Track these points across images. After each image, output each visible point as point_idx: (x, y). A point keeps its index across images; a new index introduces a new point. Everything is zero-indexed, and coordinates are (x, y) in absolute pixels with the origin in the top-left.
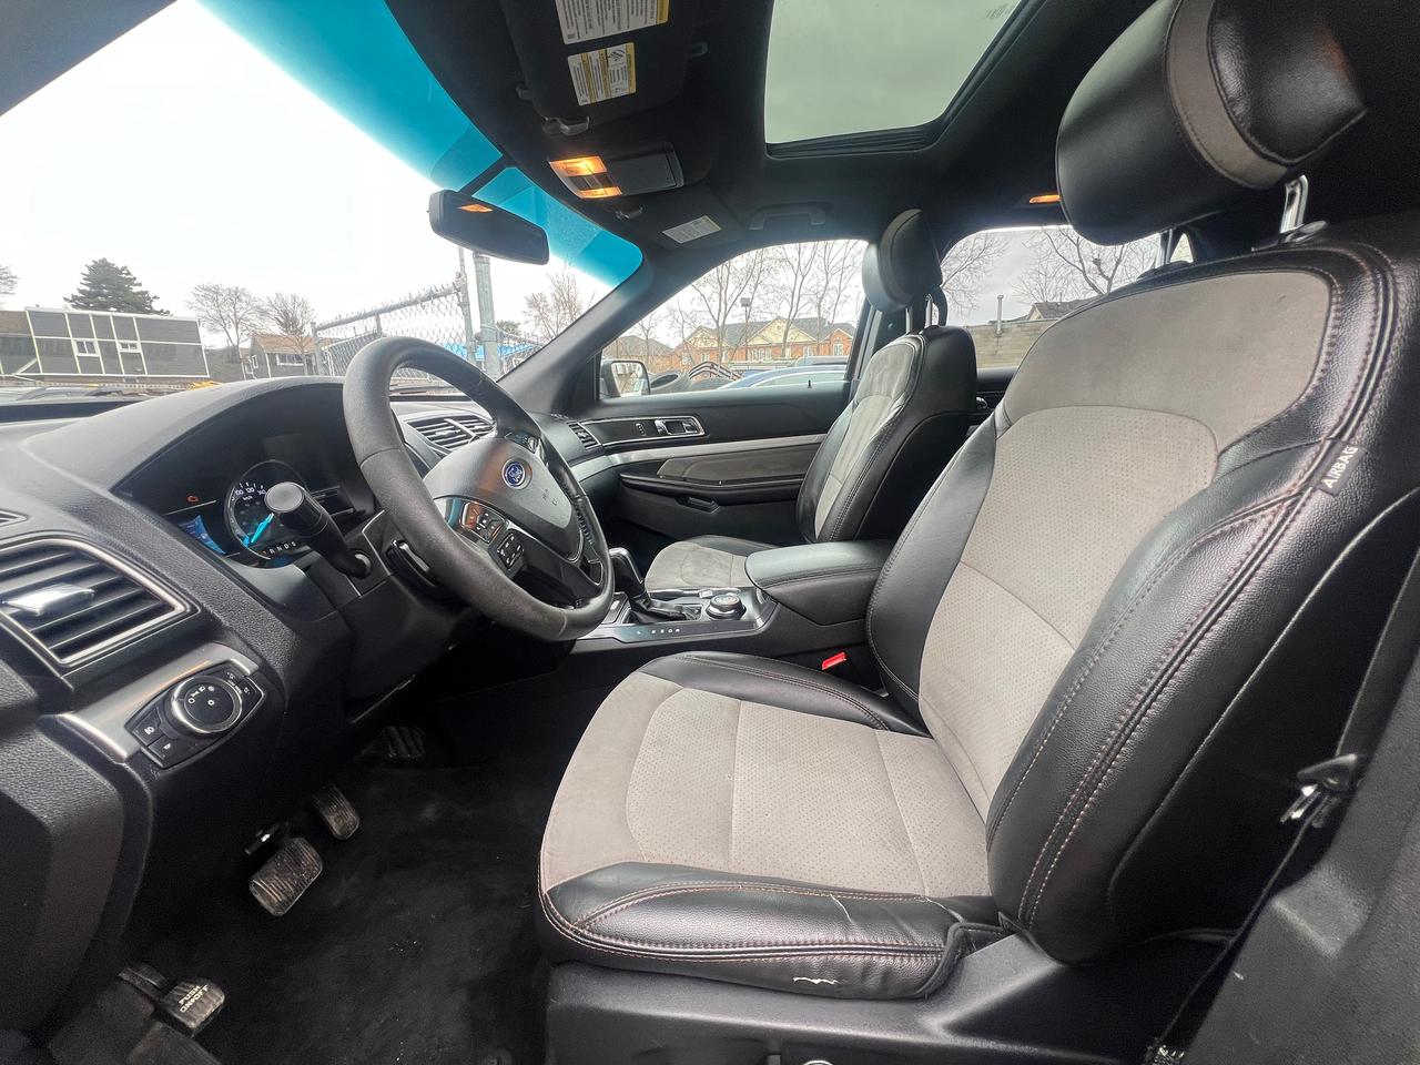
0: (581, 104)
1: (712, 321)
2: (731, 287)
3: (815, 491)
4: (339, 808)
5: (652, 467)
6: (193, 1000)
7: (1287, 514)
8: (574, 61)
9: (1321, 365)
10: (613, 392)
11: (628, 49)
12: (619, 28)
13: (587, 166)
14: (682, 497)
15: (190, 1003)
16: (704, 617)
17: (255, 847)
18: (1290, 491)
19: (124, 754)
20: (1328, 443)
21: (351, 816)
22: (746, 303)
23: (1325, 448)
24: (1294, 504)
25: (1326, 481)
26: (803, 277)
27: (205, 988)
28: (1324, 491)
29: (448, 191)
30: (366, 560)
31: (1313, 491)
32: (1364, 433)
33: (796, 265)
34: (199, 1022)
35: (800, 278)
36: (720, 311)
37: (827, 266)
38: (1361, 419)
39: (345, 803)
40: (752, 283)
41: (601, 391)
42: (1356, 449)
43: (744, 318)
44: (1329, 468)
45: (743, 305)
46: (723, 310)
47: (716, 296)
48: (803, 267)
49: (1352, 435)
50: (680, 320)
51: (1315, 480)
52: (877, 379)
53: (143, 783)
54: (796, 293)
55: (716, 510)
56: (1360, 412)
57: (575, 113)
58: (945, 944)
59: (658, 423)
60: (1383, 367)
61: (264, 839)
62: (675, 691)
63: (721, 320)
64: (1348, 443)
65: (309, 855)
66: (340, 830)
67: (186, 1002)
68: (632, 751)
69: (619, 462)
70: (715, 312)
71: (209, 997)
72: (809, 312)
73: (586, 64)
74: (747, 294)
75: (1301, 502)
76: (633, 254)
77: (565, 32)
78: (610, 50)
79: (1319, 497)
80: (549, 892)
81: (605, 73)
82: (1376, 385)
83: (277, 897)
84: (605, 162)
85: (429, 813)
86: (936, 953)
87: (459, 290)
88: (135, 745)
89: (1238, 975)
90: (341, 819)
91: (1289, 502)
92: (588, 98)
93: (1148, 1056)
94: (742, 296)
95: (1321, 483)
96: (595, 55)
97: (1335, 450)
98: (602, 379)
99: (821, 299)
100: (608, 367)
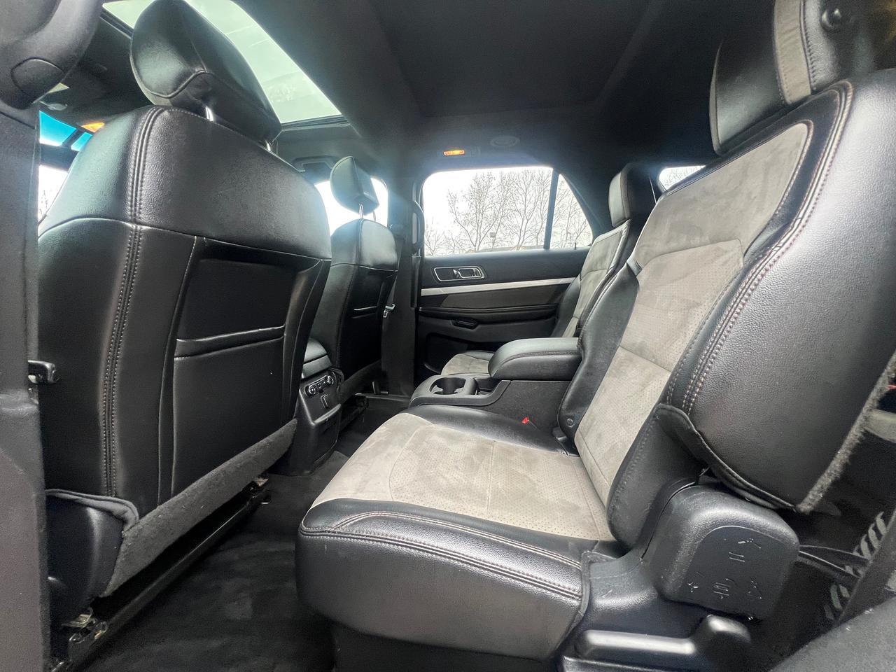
1: (472, 246)
2: (484, 227)
22: (493, 235)
26: (528, 220)
35: (525, 221)
36: (477, 239)
37: (543, 214)
40: (496, 223)
43: (492, 243)
45: (491, 236)
48: (527, 214)
50: (453, 245)
54: (523, 229)
63: (478, 245)
70: (474, 240)
74: (493, 230)
94: (491, 231)
99: (538, 234)
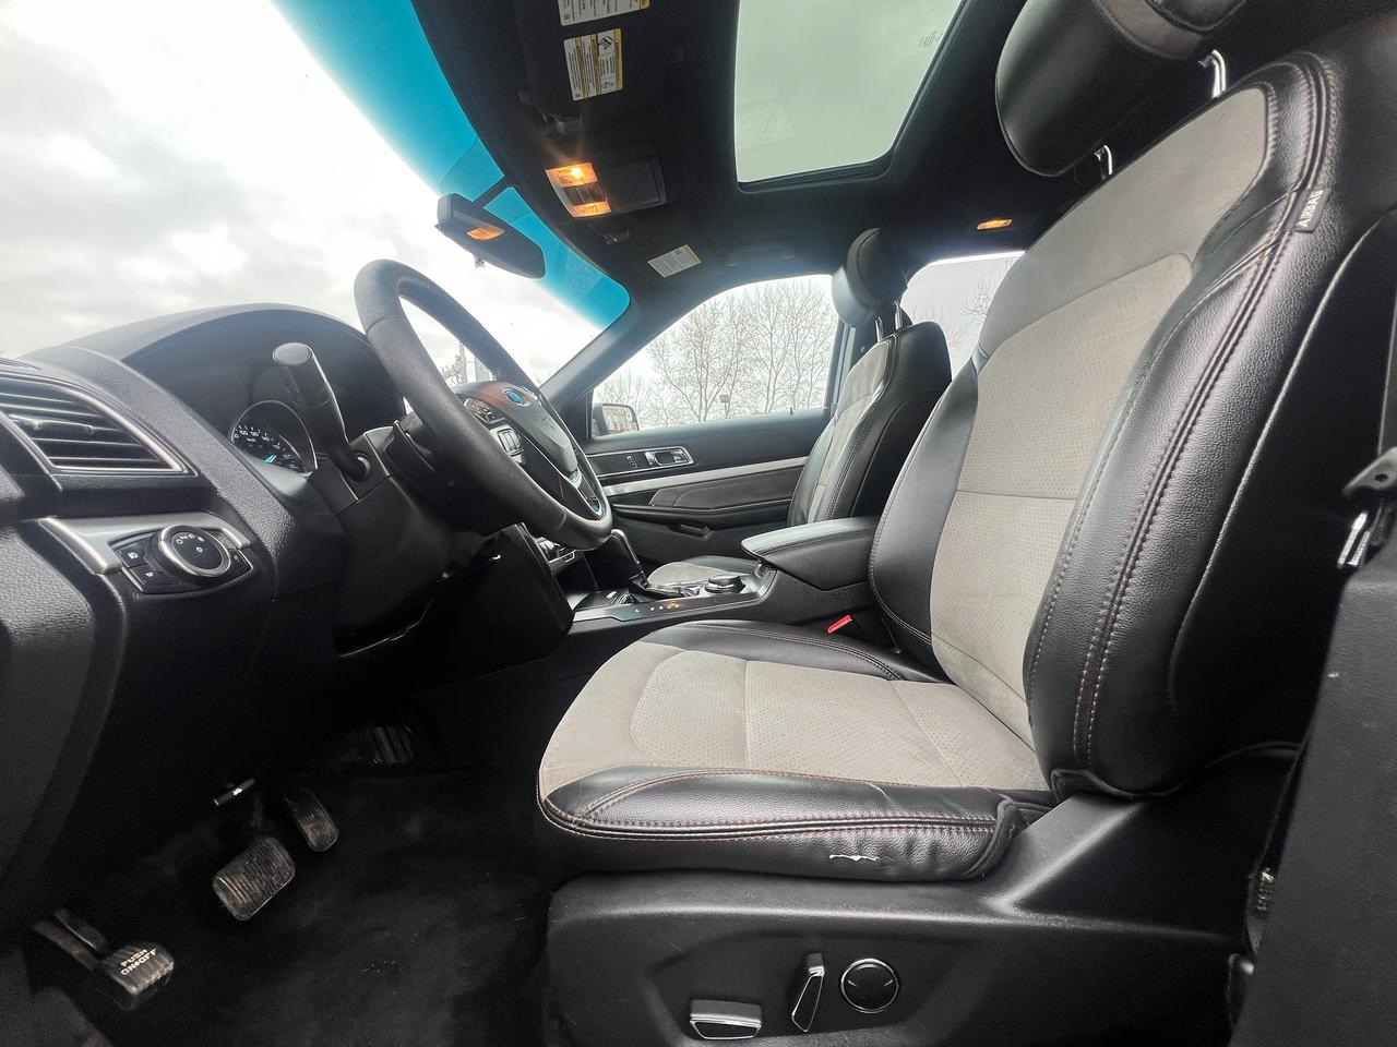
0: (575, 99)
1: (694, 417)
2: (710, 387)
3: (804, 503)
4: (317, 818)
5: (645, 496)
6: (137, 964)
7: (1271, 259)
8: (570, 45)
9: (1271, 144)
10: (603, 430)
11: (614, 35)
12: (608, 12)
13: (578, 173)
14: (674, 524)
15: (133, 966)
16: (704, 594)
17: (225, 798)
18: (1268, 242)
19: (104, 564)
20: (1294, 195)
21: (329, 828)
23: (1292, 199)
24: (1274, 250)
25: (1300, 223)
27: (153, 952)
28: (1299, 232)
29: (455, 195)
30: (367, 464)
31: (1291, 234)
32: (1324, 178)
33: (769, 363)
34: (141, 987)
35: (774, 374)
36: (701, 407)
37: (798, 363)
38: (1319, 169)
39: (323, 813)
40: (729, 380)
41: (593, 430)
42: (1321, 192)
43: (724, 412)
44: (1300, 213)
45: (723, 401)
46: (704, 406)
47: (696, 394)
48: (775, 365)
49: (1315, 183)
50: (664, 417)
51: (1290, 225)
52: (855, 389)
53: (120, 598)
54: (771, 387)
55: (708, 534)
56: (1317, 163)
57: (571, 109)
58: (996, 817)
59: (649, 456)
60: (1327, 125)
61: (236, 792)
62: (678, 652)
63: (703, 415)
64: (1312, 189)
65: (281, 857)
66: (316, 841)
67: (129, 964)
68: (637, 692)
69: (613, 493)
70: (696, 407)
71: (157, 962)
72: (784, 404)
73: (579, 50)
74: (725, 391)
75: (1281, 247)
76: (621, 295)
77: (563, 11)
78: (601, 36)
79: (1298, 238)
80: (550, 797)
81: (596, 62)
82: (1325, 140)
83: (242, 899)
84: (597, 169)
85: (414, 827)
86: (988, 826)
87: (458, 372)
88: (117, 560)
89: (1332, 675)
90: (318, 829)
91: (1270, 249)
92: (581, 92)
93: (1251, 887)
94: (721, 393)
95: (1295, 227)
96: (587, 40)
97: (1303, 198)
98: (593, 421)
99: (795, 392)
100: (599, 410)
